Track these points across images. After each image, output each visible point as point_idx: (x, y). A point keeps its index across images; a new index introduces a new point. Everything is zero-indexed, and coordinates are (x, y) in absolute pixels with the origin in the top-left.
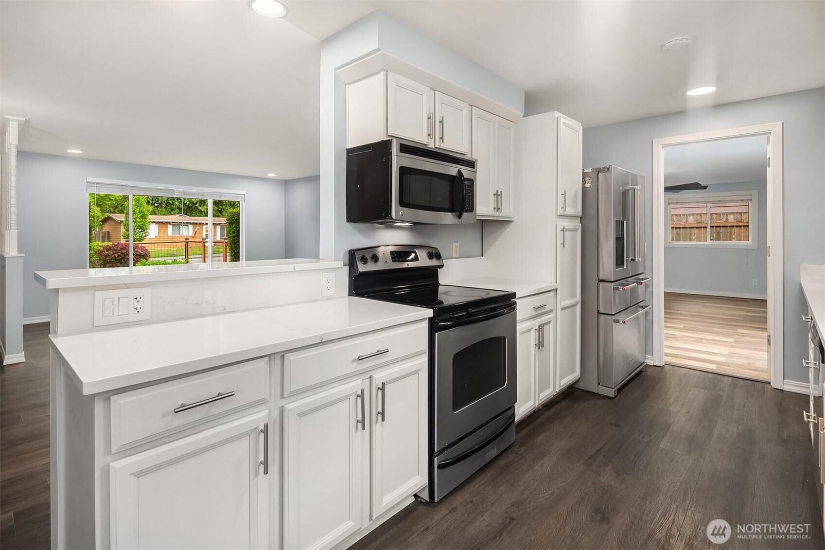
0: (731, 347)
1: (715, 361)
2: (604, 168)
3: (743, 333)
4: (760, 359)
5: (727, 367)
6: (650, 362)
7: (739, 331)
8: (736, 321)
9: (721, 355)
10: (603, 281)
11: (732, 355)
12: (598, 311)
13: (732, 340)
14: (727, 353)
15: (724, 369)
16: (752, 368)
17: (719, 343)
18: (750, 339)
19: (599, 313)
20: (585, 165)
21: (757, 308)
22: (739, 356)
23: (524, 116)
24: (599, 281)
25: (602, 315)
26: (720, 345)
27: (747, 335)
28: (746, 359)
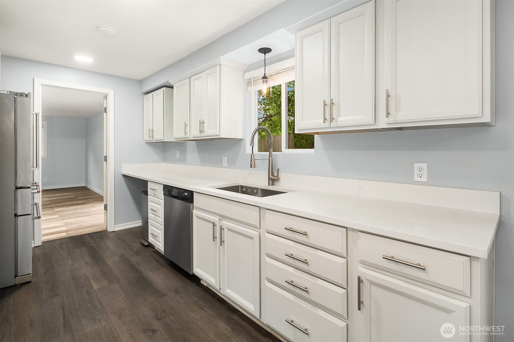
0: (62, 220)
1: (62, 231)
3: (59, 211)
4: (83, 222)
5: (71, 232)
7: (56, 210)
8: (49, 204)
9: (61, 226)
11: (66, 225)
13: (58, 216)
14: (63, 224)
15: (70, 233)
16: (84, 227)
18: (66, 213)
19: (16, 216)
21: (52, 194)
22: (71, 224)
25: (20, 217)
26: (54, 221)
27: (62, 211)
28: (76, 223)
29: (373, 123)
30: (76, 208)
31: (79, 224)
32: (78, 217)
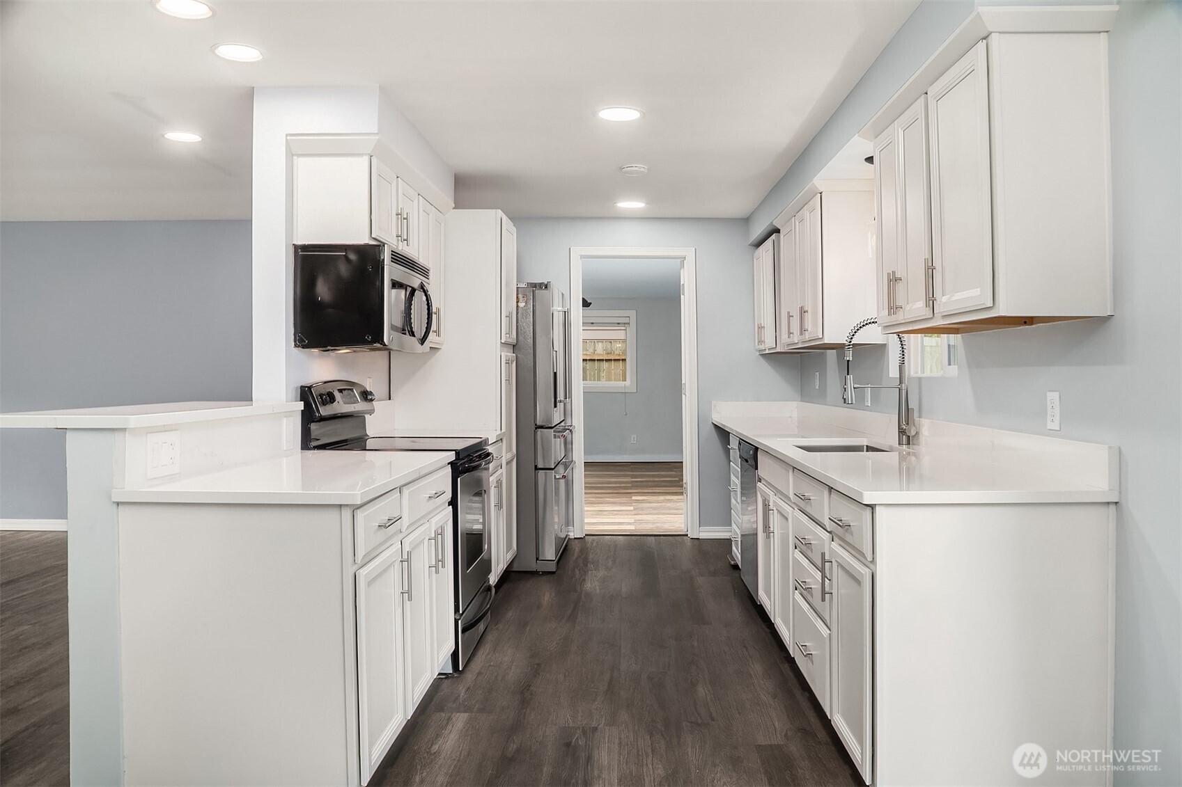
0: (635, 515)
2: (541, 284)
3: (640, 500)
6: (572, 535)
7: (634, 498)
8: (626, 488)
9: (629, 524)
10: (542, 427)
11: (636, 522)
12: (536, 466)
13: (632, 508)
14: (633, 521)
17: (621, 513)
18: (648, 505)
19: (536, 468)
20: (518, 281)
23: (454, 208)
24: (536, 428)
25: (540, 471)
26: (622, 515)
27: (643, 501)
28: (653, 523)
29: (932, 316)
30: (668, 500)
31: (658, 525)
32: (664, 514)
